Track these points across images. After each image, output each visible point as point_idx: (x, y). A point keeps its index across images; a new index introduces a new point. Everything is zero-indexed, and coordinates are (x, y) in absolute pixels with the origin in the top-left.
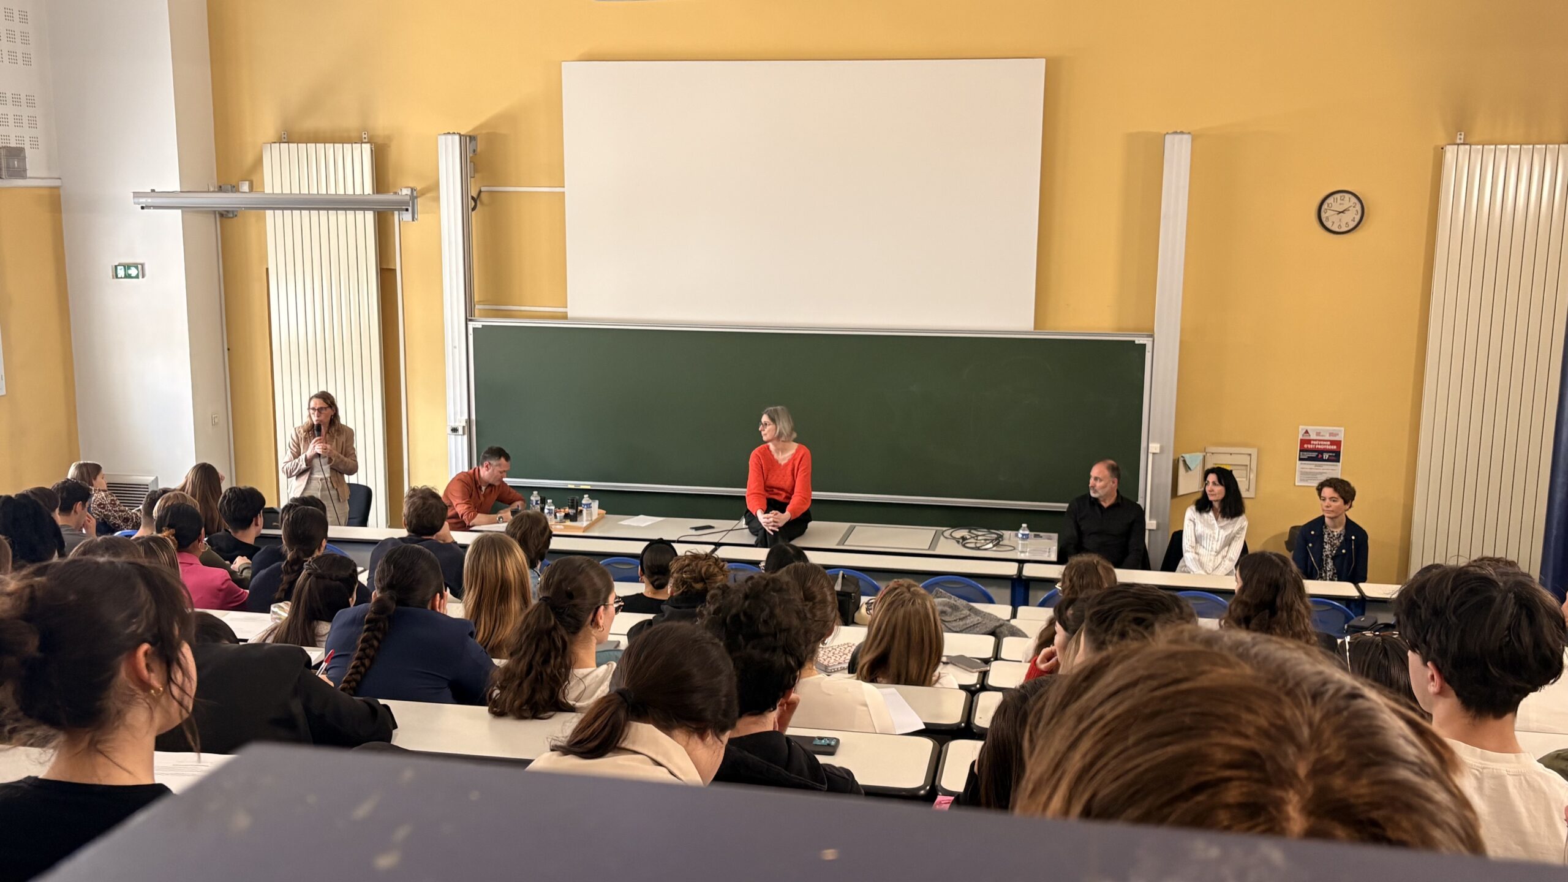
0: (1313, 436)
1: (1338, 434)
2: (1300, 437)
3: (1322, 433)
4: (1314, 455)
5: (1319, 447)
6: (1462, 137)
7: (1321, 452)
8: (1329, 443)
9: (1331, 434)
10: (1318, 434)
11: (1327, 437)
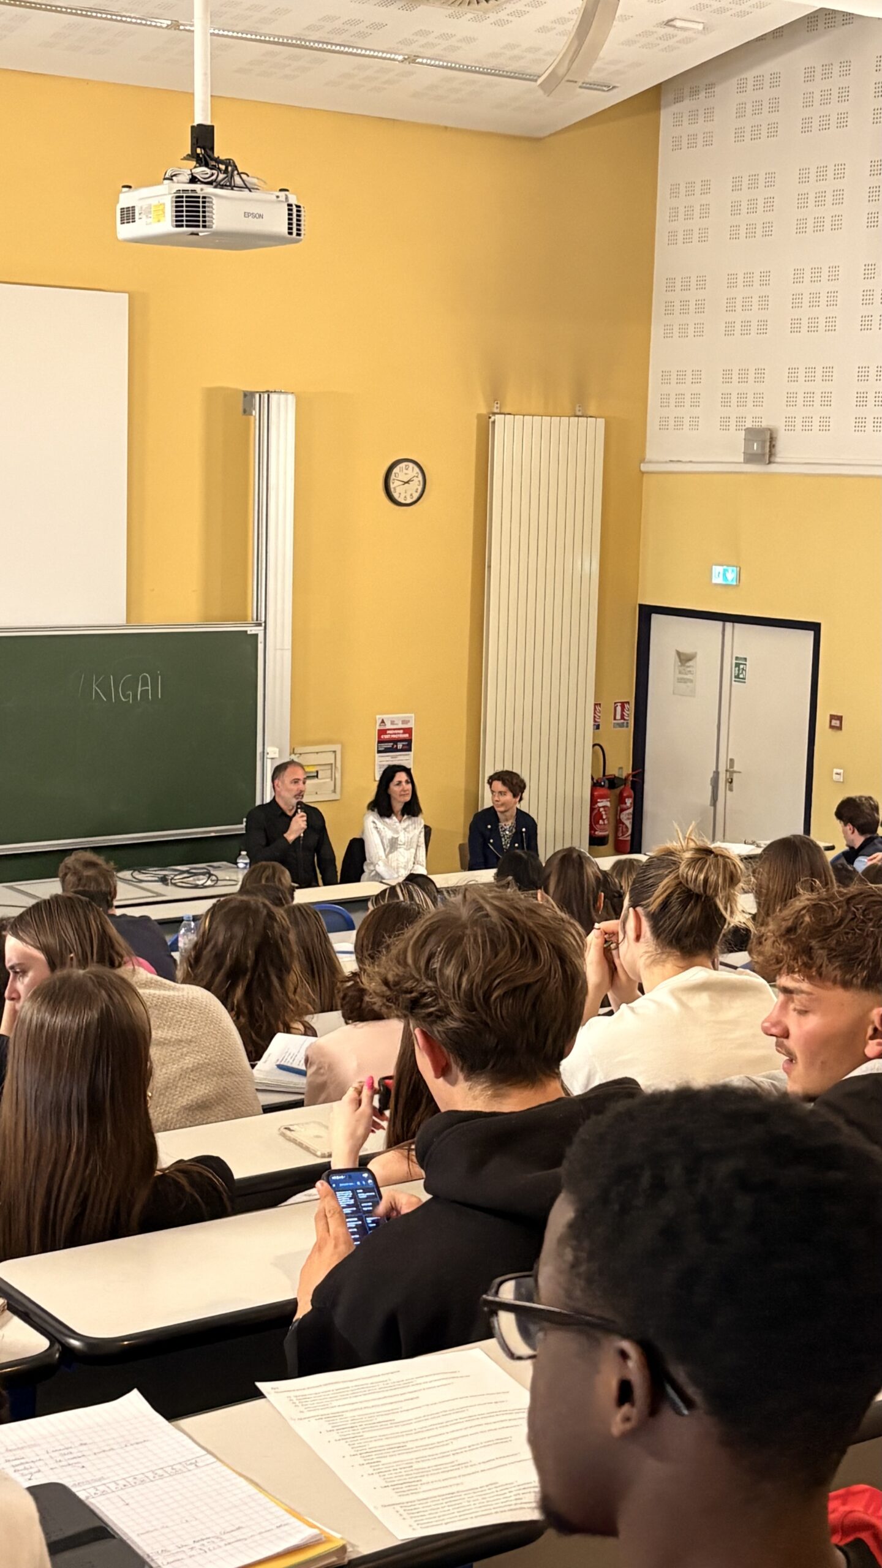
0: (388, 726)
1: (409, 721)
2: (378, 728)
3: (395, 720)
4: (390, 745)
5: (394, 736)
6: (498, 405)
7: (395, 741)
8: (401, 731)
9: (404, 722)
10: (392, 723)
11: (401, 726)
